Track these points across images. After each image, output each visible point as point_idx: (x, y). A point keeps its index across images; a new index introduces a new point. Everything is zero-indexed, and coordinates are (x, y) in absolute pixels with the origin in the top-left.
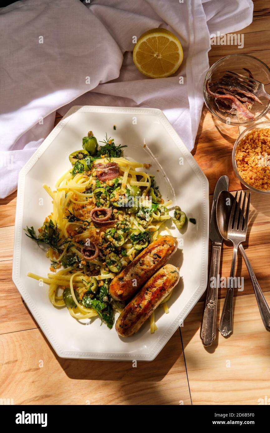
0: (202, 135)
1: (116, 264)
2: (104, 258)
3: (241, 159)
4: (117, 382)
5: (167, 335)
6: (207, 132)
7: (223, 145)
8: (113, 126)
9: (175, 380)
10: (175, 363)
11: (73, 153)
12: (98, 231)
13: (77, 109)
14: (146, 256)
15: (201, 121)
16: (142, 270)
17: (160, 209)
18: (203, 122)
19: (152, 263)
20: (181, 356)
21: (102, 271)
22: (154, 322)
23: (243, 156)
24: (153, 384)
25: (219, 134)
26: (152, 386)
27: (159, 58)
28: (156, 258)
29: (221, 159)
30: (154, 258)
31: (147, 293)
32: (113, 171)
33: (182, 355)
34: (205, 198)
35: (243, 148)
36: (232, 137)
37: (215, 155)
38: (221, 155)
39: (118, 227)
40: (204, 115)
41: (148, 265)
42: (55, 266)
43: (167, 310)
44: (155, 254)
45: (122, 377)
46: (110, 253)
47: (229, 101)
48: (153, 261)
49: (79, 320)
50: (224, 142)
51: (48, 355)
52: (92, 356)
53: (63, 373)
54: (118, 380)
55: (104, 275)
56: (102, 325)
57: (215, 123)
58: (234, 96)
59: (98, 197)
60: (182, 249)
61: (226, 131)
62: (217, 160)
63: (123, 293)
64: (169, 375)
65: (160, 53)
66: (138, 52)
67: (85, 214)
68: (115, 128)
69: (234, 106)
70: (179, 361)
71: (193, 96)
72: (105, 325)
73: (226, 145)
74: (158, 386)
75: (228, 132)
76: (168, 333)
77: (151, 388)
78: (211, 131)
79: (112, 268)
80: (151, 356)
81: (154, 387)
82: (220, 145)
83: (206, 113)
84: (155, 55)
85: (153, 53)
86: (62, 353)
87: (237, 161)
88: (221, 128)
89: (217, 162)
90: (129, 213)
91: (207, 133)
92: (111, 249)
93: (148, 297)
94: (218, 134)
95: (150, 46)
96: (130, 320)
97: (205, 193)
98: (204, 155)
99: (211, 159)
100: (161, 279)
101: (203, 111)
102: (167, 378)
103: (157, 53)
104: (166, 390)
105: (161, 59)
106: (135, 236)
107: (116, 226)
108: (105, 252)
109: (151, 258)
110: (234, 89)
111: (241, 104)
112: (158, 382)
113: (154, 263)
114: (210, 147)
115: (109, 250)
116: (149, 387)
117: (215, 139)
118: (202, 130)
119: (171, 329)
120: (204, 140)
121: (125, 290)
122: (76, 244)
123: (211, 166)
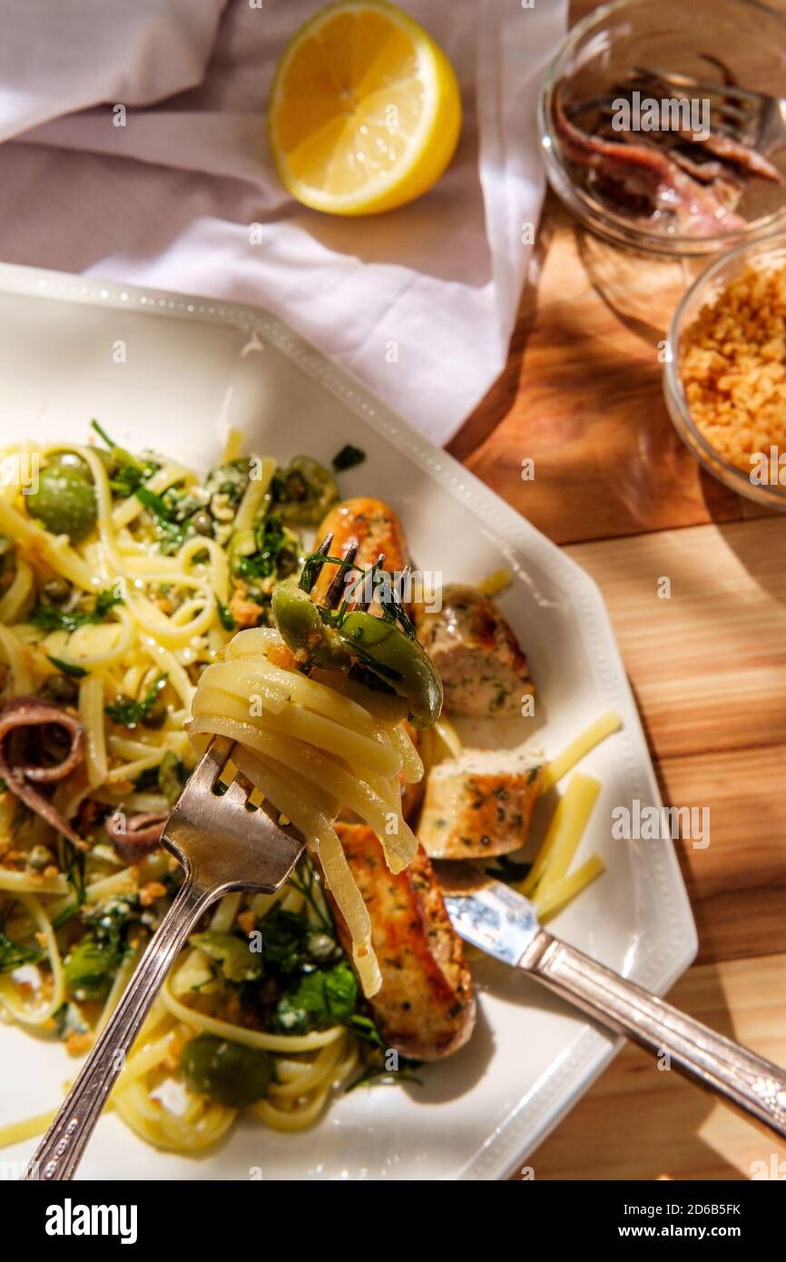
0: (537, 318)
3: (703, 373)
7: (623, 355)
23: (711, 369)
35: (711, 336)
40: (546, 244)
47: (644, 179)
50: (627, 345)
57: (591, 274)
58: (666, 154)
62: (604, 408)
69: (666, 196)
78: (575, 303)
82: (611, 357)
87: (686, 383)
91: (557, 310)
94: (606, 316)
98: (547, 390)
99: (579, 408)
111: (695, 187)
114: (570, 361)
118: (536, 300)
120: (551, 338)
123: (577, 433)
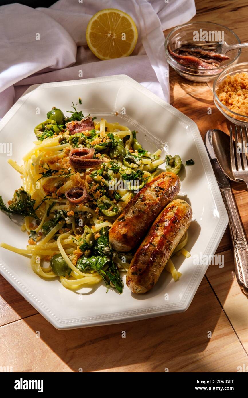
0: (175, 102)
1: (111, 207)
2: (95, 203)
4: (144, 364)
5: (196, 276)
6: (180, 99)
7: (199, 106)
8: (79, 100)
9: (223, 346)
10: (217, 325)
11: (37, 126)
12: (82, 175)
13: (36, 87)
14: (146, 191)
15: (171, 92)
16: (145, 205)
17: (150, 156)
18: (173, 92)
19: (155, 198)
20: (221, 315)
21: (96, 221)
22: (175, 270)
24: (195, 357)
25: (193, 99)
26: (194, 360)
27: (113, 38)
28: (158, 191)
29: (202, 118)
30: (156, 191)
31: (157, 230)
32: (87, 124)
33: (223, 313)
34: (197, 137)
36: (207, 99)
37: (196, 115)
38: (202, 115)
39: (105, 169)
40: (173, 87)
41: (150, 199)
42: (35, 237)
43: (187, 254)
44: (156, 187)
45: (150, 357)
46: (101, 196)
48: (156, 194)
49: (78, 291)
51: (40, 350)
52: (103, 318)
53: (66, 368)
54: (145, 362)
55: (99, 225)
56: (108, 292)
57: (186, 91)
59: (76, 144)
60: (186, 195)
61: (200, 95)
62: (198, 119)
63: (127, 232)
64: (213, 342)
65: (114, 32)
66: (91, 34)
67: (63, 165)
68: (80, 102)
70: (220, 321)
71: (157, 65)
72: (112, 292)
73: (203, 106)
74: (203, 358)
75: (202, 96)
76: (197, 273)
77: (193, 362)
78: (184, 98)
79: (107, 212)
80: (183, 304)
81: (198, 360)
82: (197, 107)
83: (174, 85)
84: (109, 35)
85: (107, 33)
86: (61, 322)
88: (193, 94)
89: (199, 121)
90: (115, 156)
92: (102, 191)
93: (160, 233)
95: (102, 25)
96: (144, 263)
97: (196, 133)
100: (171, 211)
101: (170, 84)
102: (211, 346)
103: (110, 32)
104: (215, 361)
105: (116, 38)
106: (128, 175)
107: (102, 166)
108: (95, 195)
109: (152, 192)
110: (197, 50)
111: (207, 65)
112: (202, 353)
113: (157, 196)
115: (100, 192)
116: (190, 361)
117: (190, 103)
118: (174, 99)
119: (199, 268)
120: (179, 106)
121: (130, 229)
122: (57, 201)
